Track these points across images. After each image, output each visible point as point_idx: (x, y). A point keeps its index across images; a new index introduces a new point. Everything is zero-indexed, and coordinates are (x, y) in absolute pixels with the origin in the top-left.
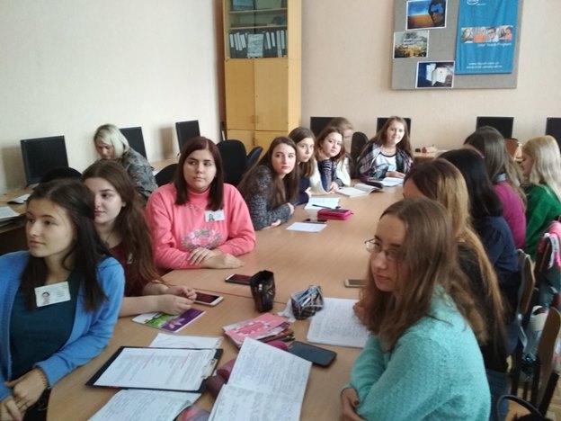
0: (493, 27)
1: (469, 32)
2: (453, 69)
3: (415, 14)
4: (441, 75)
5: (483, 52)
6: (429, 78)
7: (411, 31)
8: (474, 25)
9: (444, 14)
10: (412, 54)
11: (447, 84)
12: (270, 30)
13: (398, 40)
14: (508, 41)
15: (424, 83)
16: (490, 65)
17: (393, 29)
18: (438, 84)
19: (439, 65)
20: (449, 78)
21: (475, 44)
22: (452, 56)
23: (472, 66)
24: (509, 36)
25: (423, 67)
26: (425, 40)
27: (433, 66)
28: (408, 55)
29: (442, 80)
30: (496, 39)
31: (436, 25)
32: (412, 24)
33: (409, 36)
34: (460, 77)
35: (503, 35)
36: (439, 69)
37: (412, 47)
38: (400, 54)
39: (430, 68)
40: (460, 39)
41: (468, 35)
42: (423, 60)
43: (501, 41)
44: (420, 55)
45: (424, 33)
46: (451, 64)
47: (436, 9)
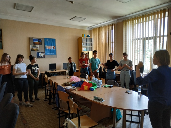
0: (52, 46)
1: (47, 46)
2: (44, 54)
3: (35, 42)
4: (42, 55)
5: (50, 51)
6: (40, 55)
7: (34, 45)
8: (48, 45)
10: (35, 50)
13: (31, 47)
15: (39, 57)
16: (52, 53)
17: (30, 44)
18: (42, 57)
20: (44, 56)
21: (48, 49)
22: (44, 51)
23: (48, 53)
25: (38, 53)
26: (38, 47)
27: (40, 53)
28: (34, 50)
30: (52, 48)
31: (40, 44)
33: (34, 46)
34: (46, 56)
35: (53, 48)
37: (35, 49)
38: (32, 50)
41: (47, 47)
43: (53, 49)
44: (37, 51)
46: (44, 53)
47: (40, 41)
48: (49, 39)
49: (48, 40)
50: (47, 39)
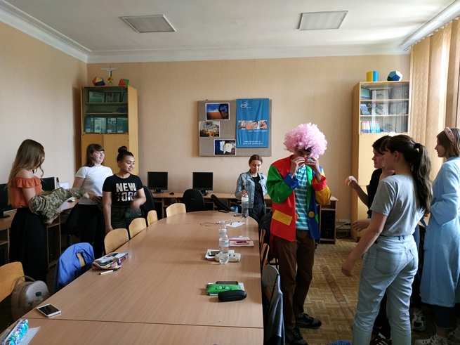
0: (256, 121)
1: (243, 123)
2: (235, 144)
3: (211, 111)
5: (252, 135)
6: (221, 149)
7: (209, 121)
8: (245, 119)
10: (210, 135)
11: (232, 153)
13: (201, 126)
14: (265, 129)
15: (219, 152)
16: (256, 143)
17: (198, 120)
18: (227, 153)
19: (227, 142)
20: (232, 149)
21: (247, 131)
22: (234, 137)
24: (265, 126)
25: (218, 143)
26: (218, 127)
27: (224, 142)
28: (208, 135)
29: (230, 151)
30: (258, 128)
31: (223, 118)
32: (209, 117)
33: (208, 124)
34: (240, 149)
35: (262, 126)
36: (227, 144)
37: (210, 131)
38: (203, 134)
39: (222, 144)
40: (238, 127)
41: (242, 125)
42: (217, 138)
43: (261, 129)
44: (215, 136)
45: (217, 123)
46: (234, 141)
47: (223, 109)
48: (251, 101)
49: (246, 105)
50: (243, 101)
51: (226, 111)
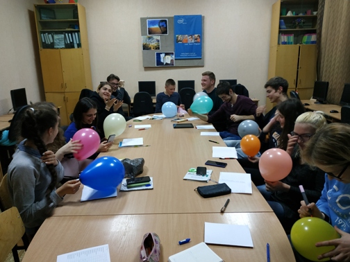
0: (191, 35)
1: (180, 37)
3: (152, 27)
4: (168, 60)
6: (162, 61)
7: (150, 35)
9: (166, 28)
11: (171, 64)
12: (68, 32)
14: (198, 42)
15: (159, 63)
16: (191, 54)
18: (167, 64)
19: (166, 54)
20: (172, 61)
22: (173, 50)
23: (183, 55)
24: (199, 40)
25: (158, 55)
26: (158, 41)
28: (150, 49)
29: (169, 62)
30: (193, 41)
31: (163, 33)
32: (150, 32)
33: (149, 38)
34: (178, 61)
35: (196, 39)
36: (167, 56)
38: (146, 48)
39: (162, 56)
41: (179, 39)
42: (158, 51)
43: (195, 42)
44: (156, 49)
45: (157, 37)
46: (173, 54)
47: (163, 25)
48: (186, 18)
49: (182, 21)
50: (179, 17)
51: (165, 26)
